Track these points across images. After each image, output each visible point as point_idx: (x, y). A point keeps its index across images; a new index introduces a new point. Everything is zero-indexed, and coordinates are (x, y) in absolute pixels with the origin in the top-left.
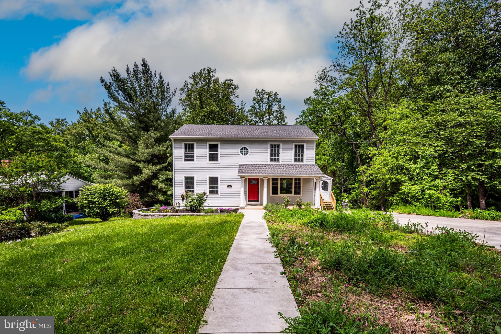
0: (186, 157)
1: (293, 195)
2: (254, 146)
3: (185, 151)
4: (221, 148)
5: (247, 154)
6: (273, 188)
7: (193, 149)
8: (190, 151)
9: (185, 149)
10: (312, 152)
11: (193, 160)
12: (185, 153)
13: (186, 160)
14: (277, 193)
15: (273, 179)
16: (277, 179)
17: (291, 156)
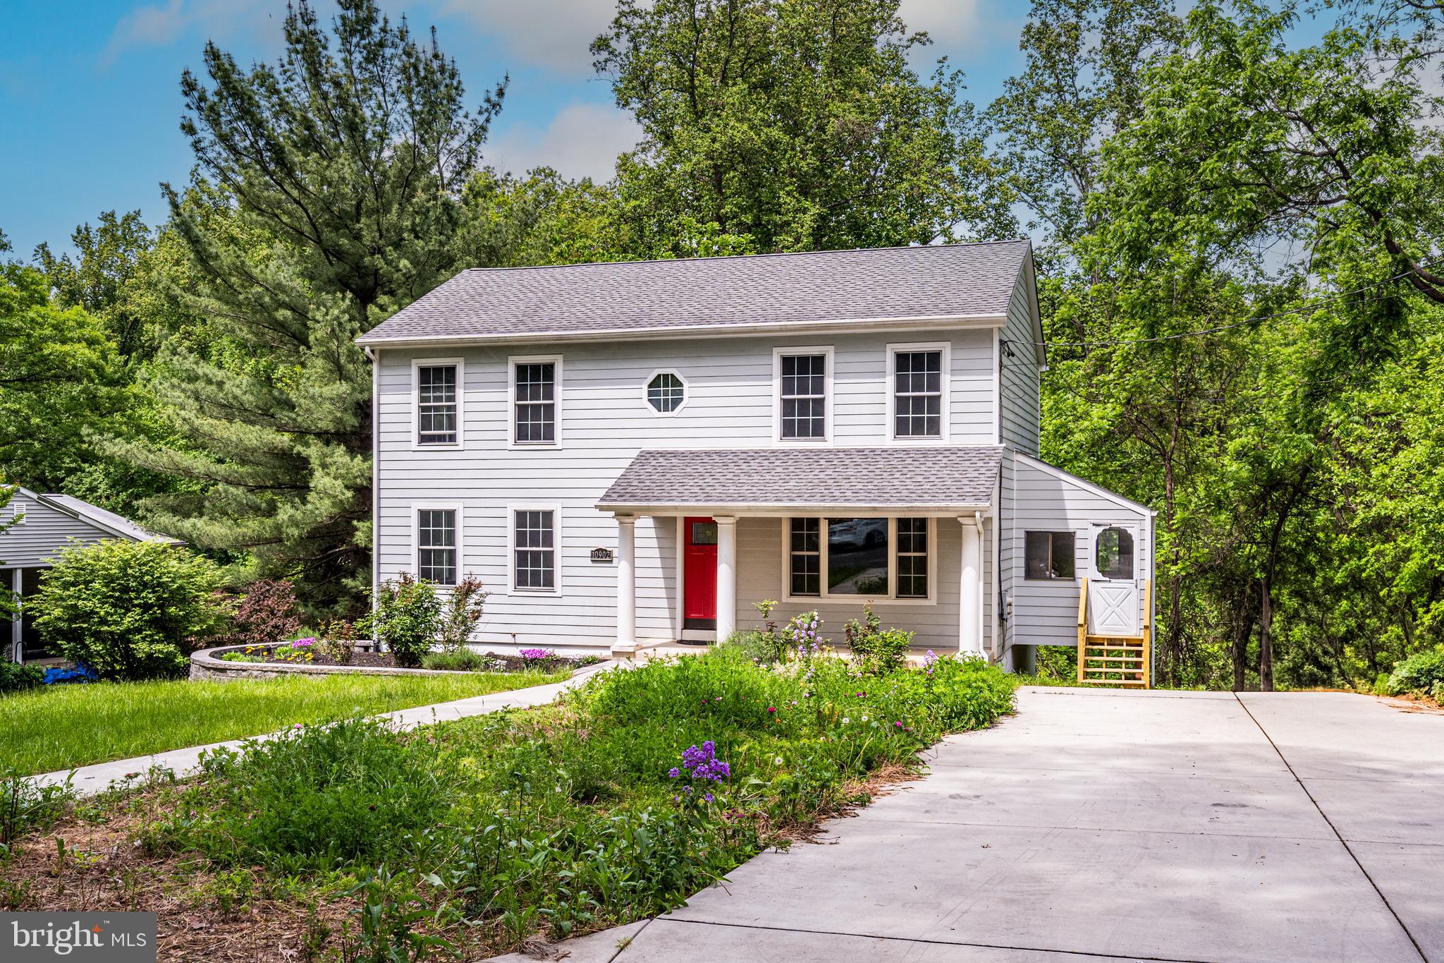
0: (425, 423)
1: (889, 600)
2: (710, 364)
3: (423, 399)
4: (566, 381)
5: (676, 403)
6: (796, 563)
7: (452, 389)
8: (439, 399)
9: (423, 390)
10: (985, 385)
11: (452, 438)
12: (423, 409)
13: (423, 439)
14: (814, 589)
15: (796, 523)
16: (814, 523)
17: (877, 409)
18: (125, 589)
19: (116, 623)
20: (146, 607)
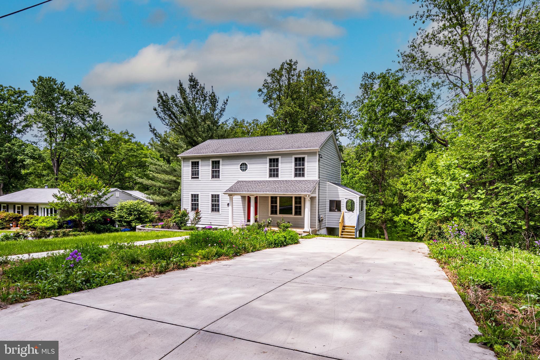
0: (193, 174)
1: (293, 216)
2: (253, 161)
3: (192, 169)
4: (222, 165)
5: (246, 169)
6: (272, 207)
7: (198, 166)
8: (195, 169)
9: (192, 167)
11: (198, 178)
12: (192, 171)
13: (192, 178)
14: (276, 213)
15: (272, 197)
16: (276, 197)
17: (290, 171)
18: (131, 211)
19: (128, 219)
20: (135, 215)
